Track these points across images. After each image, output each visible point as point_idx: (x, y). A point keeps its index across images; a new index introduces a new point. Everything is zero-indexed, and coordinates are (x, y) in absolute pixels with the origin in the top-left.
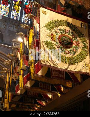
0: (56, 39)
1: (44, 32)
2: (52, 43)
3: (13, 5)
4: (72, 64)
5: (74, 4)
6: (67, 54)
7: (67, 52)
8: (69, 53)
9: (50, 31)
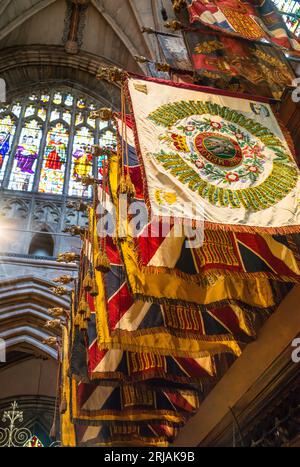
0: (189, 145)
1: (150, 130)
2: (177, 156)
3: (73, 165)
4: (256, 210)
5: (218, 77)
6: (231, 181)
7: (232, 177)
8: (237, 180)
9: (167, 128)
